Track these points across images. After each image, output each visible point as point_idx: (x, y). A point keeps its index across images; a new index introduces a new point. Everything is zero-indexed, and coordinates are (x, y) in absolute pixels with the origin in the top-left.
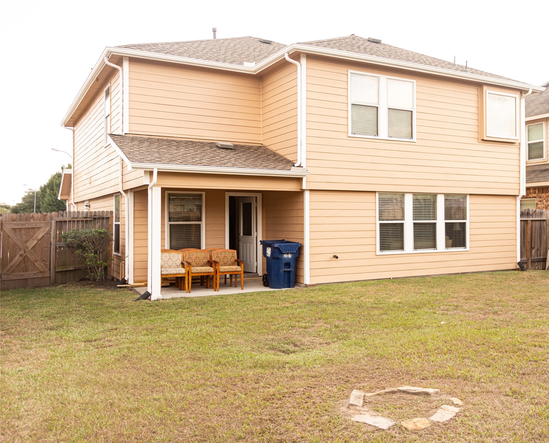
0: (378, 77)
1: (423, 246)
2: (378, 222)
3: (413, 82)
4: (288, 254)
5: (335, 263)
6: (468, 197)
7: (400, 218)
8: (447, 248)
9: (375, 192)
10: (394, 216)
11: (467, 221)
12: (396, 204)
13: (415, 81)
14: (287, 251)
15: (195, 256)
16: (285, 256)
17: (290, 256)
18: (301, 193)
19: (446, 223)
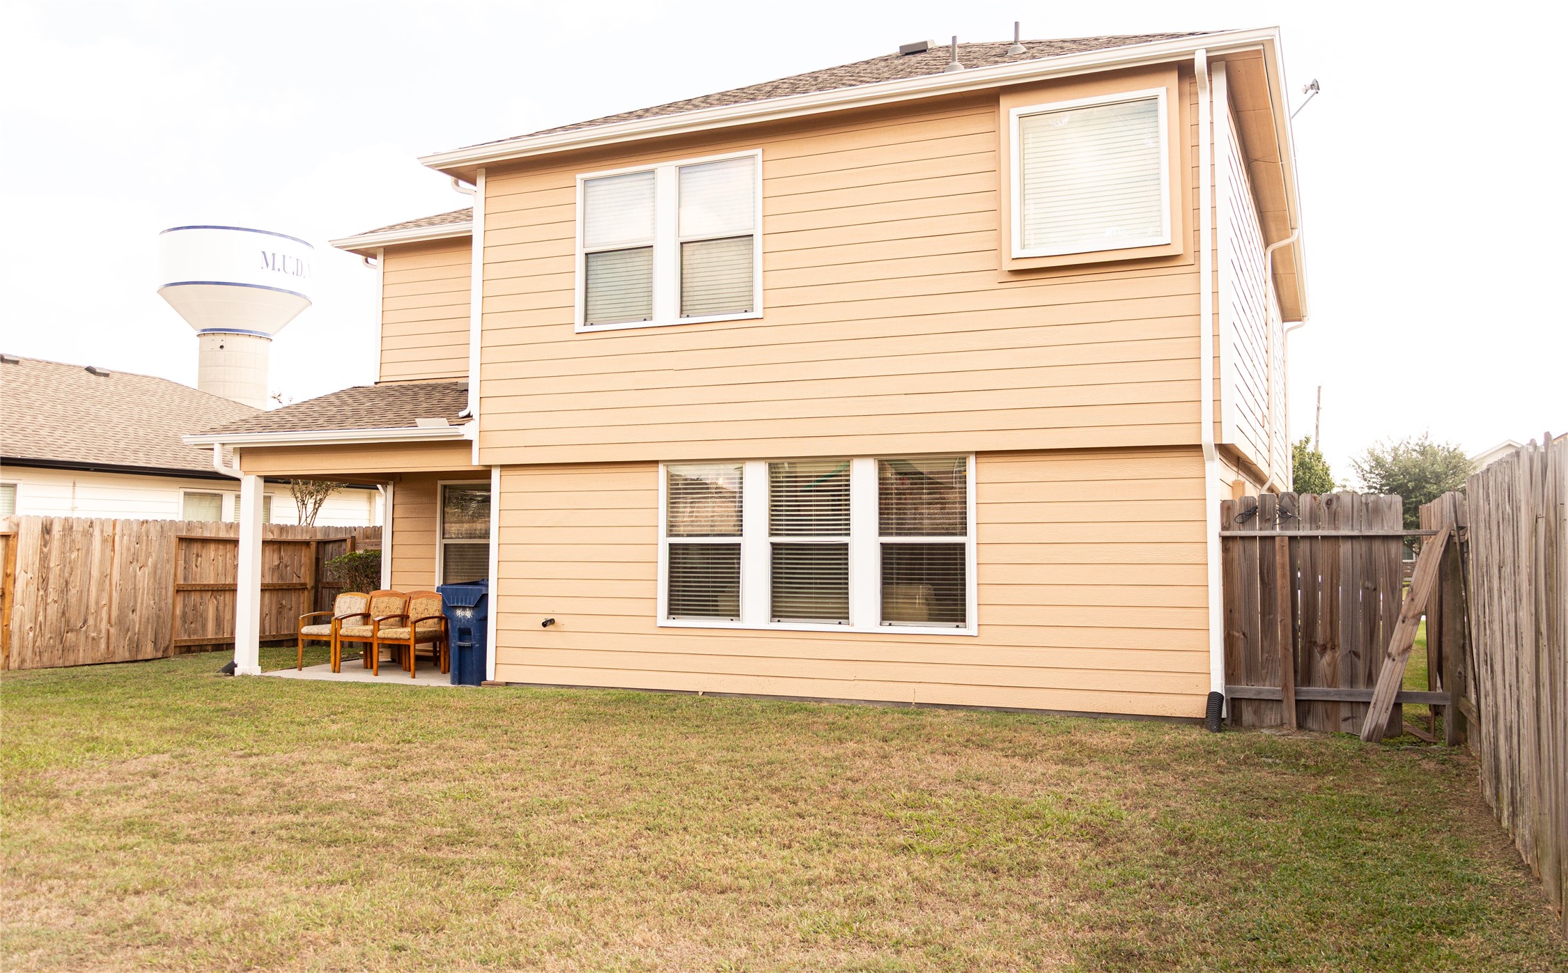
0: (652, 172)
1: (811, 612)
2: (664, 543)
3: (752, 157)
4: (464, 608)
5: (550, 638)
6: (971, 461)
7: (731, 529)
8: (887, 623)
9: (656, 462)
10: (711, 526)
11: (970, 541)
12: (716, 493)
13: (758, 151)
14: (457, 603)
15: (384, 604)
16: (459, 613)
17: (468, 614)
18: (485, 473)
19: (884, 546)
